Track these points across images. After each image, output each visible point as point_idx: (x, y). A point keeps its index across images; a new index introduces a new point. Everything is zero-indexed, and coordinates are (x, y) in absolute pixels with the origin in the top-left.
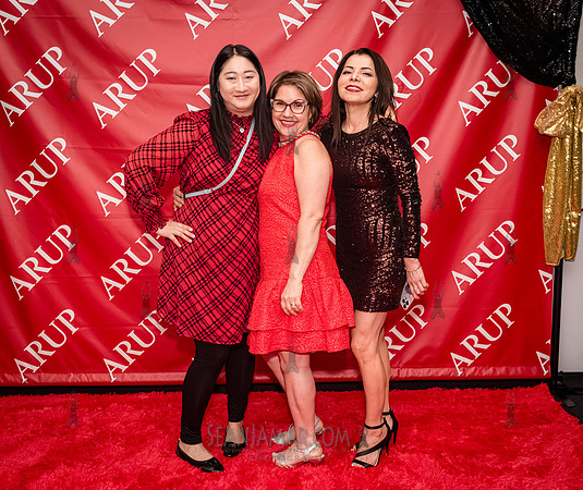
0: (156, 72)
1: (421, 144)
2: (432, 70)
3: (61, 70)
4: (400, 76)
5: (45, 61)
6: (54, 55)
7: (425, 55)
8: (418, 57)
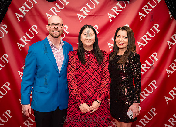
0: (67, 33)
1: (155, 55)
2: (158, 31)
3: (37, 32)
4: (148, 33)
5: (32, 30)
6: (34, 28)
7: (156, 26)
8: (154, 27)
